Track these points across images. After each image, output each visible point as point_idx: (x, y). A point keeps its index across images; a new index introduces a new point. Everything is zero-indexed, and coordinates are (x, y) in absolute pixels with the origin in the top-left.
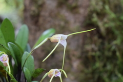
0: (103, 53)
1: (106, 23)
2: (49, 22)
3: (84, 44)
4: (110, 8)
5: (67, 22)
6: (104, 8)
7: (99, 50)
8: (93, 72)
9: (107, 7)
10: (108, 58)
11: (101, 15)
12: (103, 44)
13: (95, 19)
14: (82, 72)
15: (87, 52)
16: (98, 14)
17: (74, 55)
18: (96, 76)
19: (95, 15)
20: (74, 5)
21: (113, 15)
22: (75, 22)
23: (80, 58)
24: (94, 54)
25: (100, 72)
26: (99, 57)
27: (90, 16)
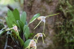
0: (65, 26)
1: (67, 10)
2: (37, 10)
3: (55, 21)
5: (46, 10)
6: (66, 2)
7: (63, 24)
8: (60, 36)
9: (67, 2)
10: (68, 29)
11: (64, 6)
12: (65, 21)
13: (61, 8)
14: (54, 36)
15: (57, 25)
16: (63, 6)
17: (50, 27)
18: (62, 38)
19: (61, 6)
20: (50, 1)
21: (71, 6)
22: (51, 10)
23: (53, 29)
24: (60, 26)
25: (64, 36)
26: (63, 28)
27: (58, 7)
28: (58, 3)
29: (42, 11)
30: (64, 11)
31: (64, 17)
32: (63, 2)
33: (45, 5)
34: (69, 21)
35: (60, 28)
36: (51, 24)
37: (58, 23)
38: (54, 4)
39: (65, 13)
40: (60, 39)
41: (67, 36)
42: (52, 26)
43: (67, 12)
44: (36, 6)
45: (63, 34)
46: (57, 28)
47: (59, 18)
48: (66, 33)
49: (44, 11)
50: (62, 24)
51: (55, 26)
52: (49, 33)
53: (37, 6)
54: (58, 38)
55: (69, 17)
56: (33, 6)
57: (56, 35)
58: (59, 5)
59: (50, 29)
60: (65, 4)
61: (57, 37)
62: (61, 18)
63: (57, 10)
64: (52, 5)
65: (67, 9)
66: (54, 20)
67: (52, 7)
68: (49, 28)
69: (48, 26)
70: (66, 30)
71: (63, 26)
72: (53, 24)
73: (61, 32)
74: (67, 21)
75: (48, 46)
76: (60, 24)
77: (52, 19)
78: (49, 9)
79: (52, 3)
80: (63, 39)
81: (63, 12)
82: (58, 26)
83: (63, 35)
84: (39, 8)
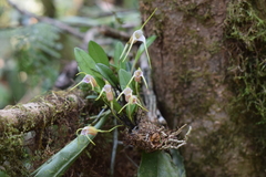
0: (254, 73)
1: (251, 34)
2: (177, 41)
3: (228, 65)
17: (217, 81)
19: (234, 28)
20: (206, 15)
21: (261, 22)
22: (211, 38)
23: (225, 83)
24: (240, 77)
25: (254, 99)
26: (249, 80)
28: (226, 20)
29: (191, 44)
30: (244, 37)
31: (247, 53)
33: (196, 28)
34: (260, 61)
35: (241, 80)
36: (219, 73)
37: (233, 69)
38: (218, 21)
39: (248, 43)
40: (246, 108)
41: (262, 97)
42: (221, 77)
43: (253, 38)
44: (173, 33)
45: (250, 94)
46: (233, 82)
47: (234, 57)
48: (259, 90)
49: (195, 42)
50: (243, 70)
52: (216, 95)
53: (176, 34)
56: (167, 33)
57: (235, 100)
58: (231, 23)
60: (243, 18)
61: (235, 104)
62: (240, 56)
63: (227, 37)
64: (213, 25)
65: (251, 30)
66: (223, 61)
68: (214, 83)
69: (212, 78)
70: (258, 83)
72: (223, 72)
73: (244, 91)
75: (217, 128)
77: (219, 60)
79: (212, 21)
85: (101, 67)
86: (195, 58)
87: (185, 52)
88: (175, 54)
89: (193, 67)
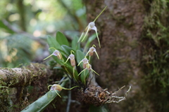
0: (159, 61)
1: (158, 36)
2: (111, 39)
3: (142, 55)
4: (161, 22)
5: (126, 38)
6: (156, 23)
7: (155, 59)
8: (152, 78)
9: (159, 23)
10: (164, 65)
11: (154, 29)
12: (158, 53)
13: (149, 34)
14: (142, 78)
15: (146, 61)
16: (151, 29)
17: (134, 65)
18: (155, 81)
19: (148, 31)
20: (130, 23)
21: (164, 29)
22: (133, 37)
23: (139, 67)
24: (151, 62)
25: (158, 77)
26: (156, 65)
27: (145, 32)
28: (143, 26)
29: (120, 41)
30: (154, 37)
31: (155, 47)
32: (152, 24)
33: (123, 31)
34: (163, 53)
35: (151, 65)
36: (136, 60)
37: (146, 57)
38: (137, 27)
39: (156, 41)
40: (153, 82)
41: (163, 76)
42: (137, 63)
43: (159, 38)
44: (109, 34)
45: (156, 74)
46: (145, 66)
47: (147, 50)
48: (161, 71)
49: (122, 40)
50: (153, 58)
51: (141, 62)
52: (133, 74)
53: (111, 34)
54: (149, 80)
55: (164, 45)
56: (105, 33)
57: (146, 77)
58: (146, 28)
59: (134, 68)
60: (154, 26)
61: (146, 79)
62: (151, 49)
63: (143, 36)
64: (134, 29)
65: (158, 33)
66: (139, 52)
67: (134, 32)
68: (132, 66)
69: (132, 63)
70: (161, 67)
71: (154, 61)
72: (139, 60)
73: (152, 71)
74: (161, 53)
75: (133, 95)
76: (150, 58)
77: (137, 52)
78: (130, 37)
79: (134, 27)
80: (157, 82)
81: (152, 39)
82: (148, 62)
83: (156, 76)
84: (113, 36)
85: (65, 47)
86: (122, 50)
87: (116, 46)
88: (109, 47)
89: (120, 55)
